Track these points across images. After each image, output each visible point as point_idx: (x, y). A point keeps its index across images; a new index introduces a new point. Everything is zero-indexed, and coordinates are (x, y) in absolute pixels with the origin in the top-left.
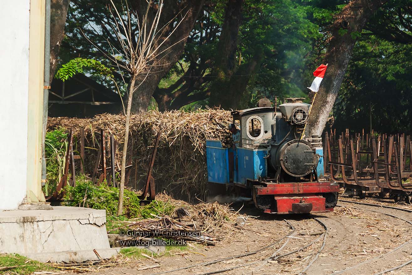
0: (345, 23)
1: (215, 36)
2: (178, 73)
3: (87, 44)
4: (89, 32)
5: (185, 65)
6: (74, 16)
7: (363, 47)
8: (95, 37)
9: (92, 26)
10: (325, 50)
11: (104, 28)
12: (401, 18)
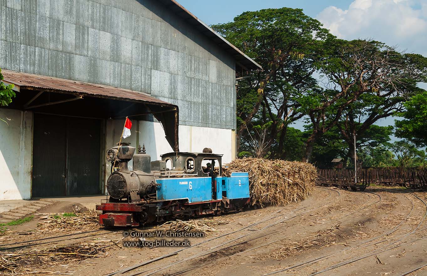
0: (310, 141)
1: (277, 146)
2: (268, 155)
3: (245, 148)
4: (246, 145)
5: (270, 153)
6: (242, 141)
7: (315, 147)
8: (247, 146)
9: (246, 143)
10: (305, 148)
11: (249, 144)
12: (325, 140)
